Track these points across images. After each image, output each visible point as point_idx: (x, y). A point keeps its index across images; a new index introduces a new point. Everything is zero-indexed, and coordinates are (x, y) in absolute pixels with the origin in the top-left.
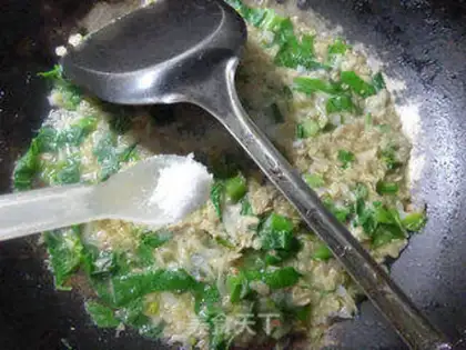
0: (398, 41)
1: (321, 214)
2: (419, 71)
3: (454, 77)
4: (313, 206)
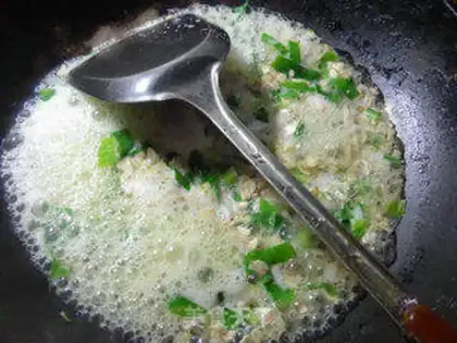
0: (368, 53)
2: (388, 77)
3: (419, 81)
4: (289, 184)
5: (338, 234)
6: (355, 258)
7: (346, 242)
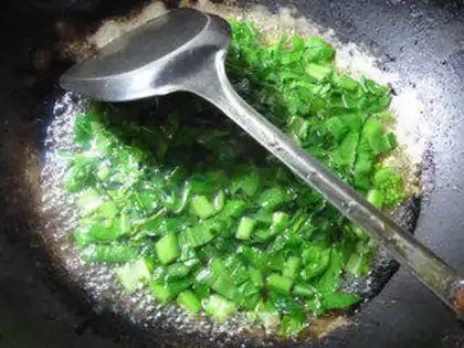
1: (321, 176)
4: (312, 169)
5: (373, 217)
6: (394, 241)
7: (382, 225)
